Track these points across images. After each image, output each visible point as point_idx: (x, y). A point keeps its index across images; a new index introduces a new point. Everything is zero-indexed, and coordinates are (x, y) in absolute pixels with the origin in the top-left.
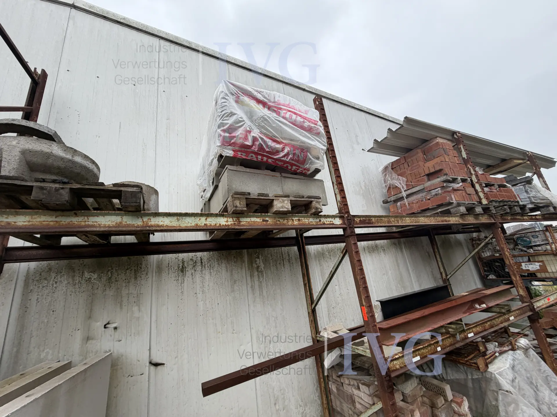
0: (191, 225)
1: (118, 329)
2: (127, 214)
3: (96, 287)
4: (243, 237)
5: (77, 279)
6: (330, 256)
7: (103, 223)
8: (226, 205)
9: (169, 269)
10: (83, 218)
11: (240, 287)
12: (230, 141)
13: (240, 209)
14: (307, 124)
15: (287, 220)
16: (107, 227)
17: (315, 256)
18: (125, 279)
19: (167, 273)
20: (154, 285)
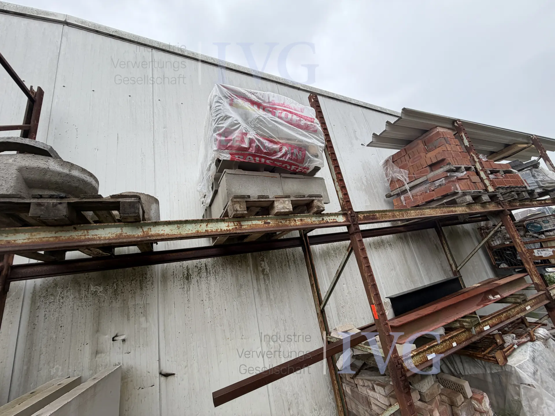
0: (192, 232)
1: (126, 341)
2: (127, 225)
3: (102, 300)
4: (246, 240)
5: (83, 293)
6: (336, 254)
7: (103, 236)
8: (227, 210)
9: (174, 277)
10: (82, 232)
11: (246, 291)
12: (227, 145)
13: (241, 212)
14: (303, 122)
15: (290, 221)
16: (108, 239)
17: (321, 256)
18: (131, 290)
19: (172, 281)
20: (160, 295)
